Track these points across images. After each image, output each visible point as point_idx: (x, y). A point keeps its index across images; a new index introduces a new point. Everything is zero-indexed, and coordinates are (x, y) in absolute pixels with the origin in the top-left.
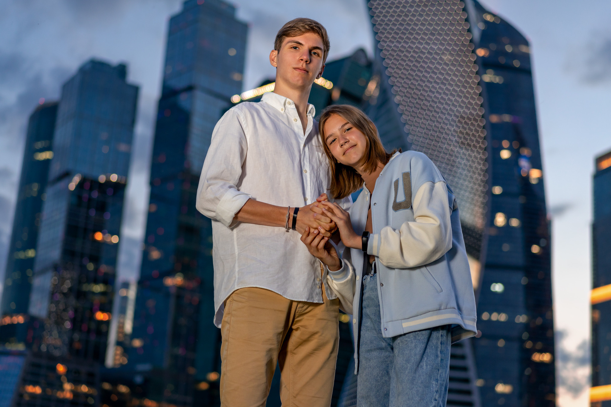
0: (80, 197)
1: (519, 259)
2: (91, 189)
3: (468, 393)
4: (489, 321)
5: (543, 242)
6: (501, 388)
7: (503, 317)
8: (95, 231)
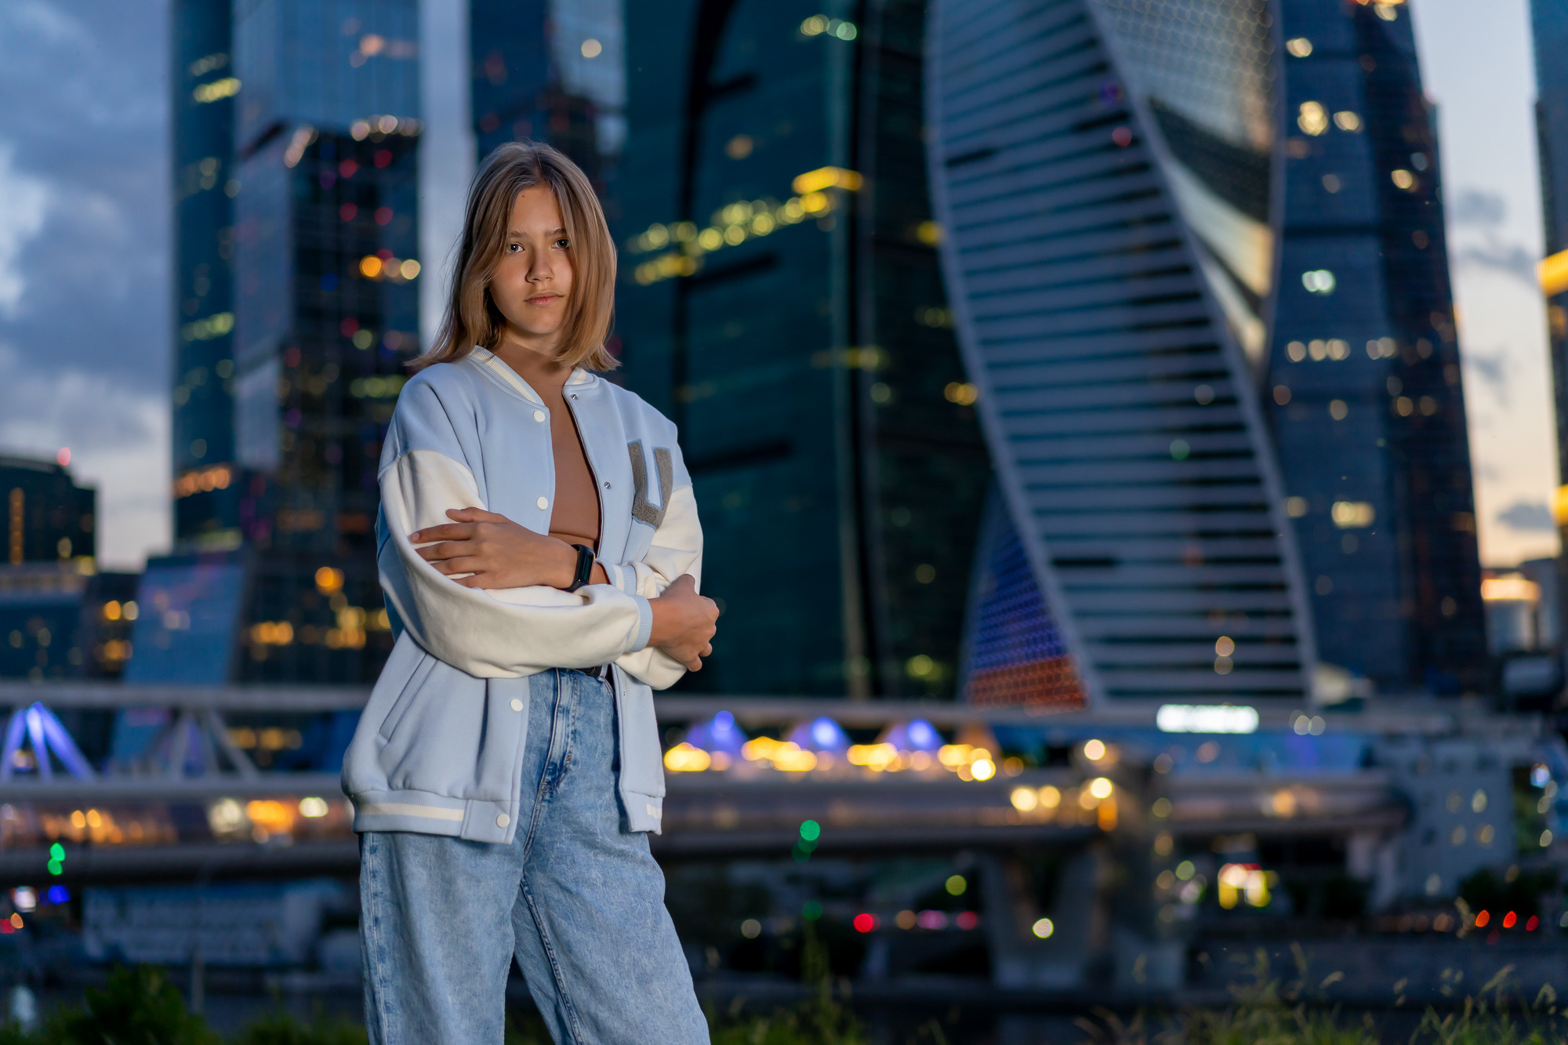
0: (314, 180)
1: (1366, 208)
2: (338, 159)
3: (1267, 534)
4: (1308, 361)
5: (1419, 160)
6: (1348, 514)
7: (1336, 350)
8: (361, 256)
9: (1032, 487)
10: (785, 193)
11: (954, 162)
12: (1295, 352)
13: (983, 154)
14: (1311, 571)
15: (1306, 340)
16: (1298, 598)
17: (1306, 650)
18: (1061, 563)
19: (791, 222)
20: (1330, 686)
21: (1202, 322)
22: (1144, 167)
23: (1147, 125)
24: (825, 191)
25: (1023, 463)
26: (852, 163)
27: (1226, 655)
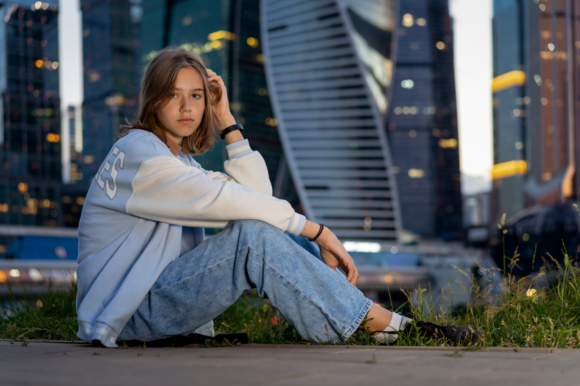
0: (16, 27)
1: (426, 56)
2: (25, 18)
3: (385, 179)
4: (402, 115)
5: (446, 39)
6: (415, 173)
7: (413, 111)
8: (35, 59)
9: (298, 159)
10: (205, 40)
11: (271, 30)
12: (398, 111)
13: (282, 27)
14: (402, 194)
15: (402, 106)
16: (395, 204)
17: (398, 223)
18: (308, 188)
19: (207, 51)
20: (406, 237)
21: (364, 97)
22: (344, 35)
23: (345, 18)
24: (220, 40)
25: (295, 149)
26: (231, 29)
27: (369, 224)
